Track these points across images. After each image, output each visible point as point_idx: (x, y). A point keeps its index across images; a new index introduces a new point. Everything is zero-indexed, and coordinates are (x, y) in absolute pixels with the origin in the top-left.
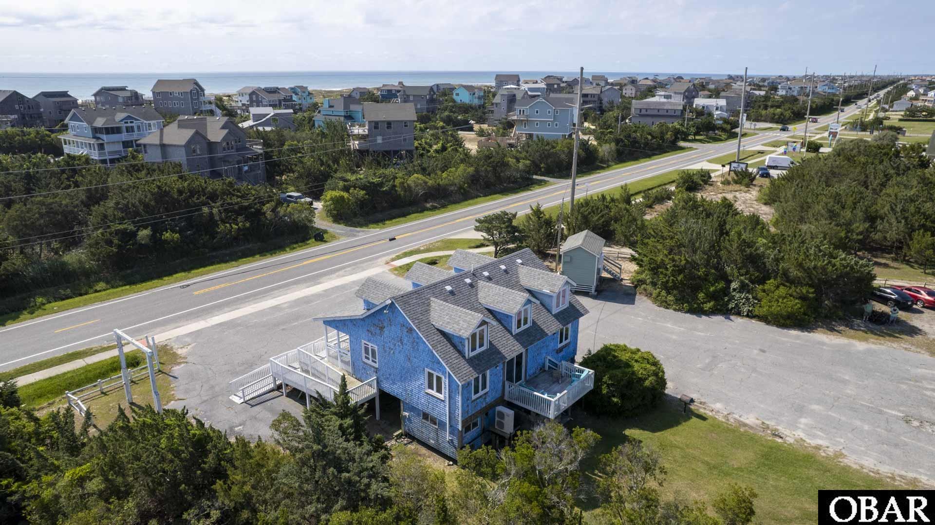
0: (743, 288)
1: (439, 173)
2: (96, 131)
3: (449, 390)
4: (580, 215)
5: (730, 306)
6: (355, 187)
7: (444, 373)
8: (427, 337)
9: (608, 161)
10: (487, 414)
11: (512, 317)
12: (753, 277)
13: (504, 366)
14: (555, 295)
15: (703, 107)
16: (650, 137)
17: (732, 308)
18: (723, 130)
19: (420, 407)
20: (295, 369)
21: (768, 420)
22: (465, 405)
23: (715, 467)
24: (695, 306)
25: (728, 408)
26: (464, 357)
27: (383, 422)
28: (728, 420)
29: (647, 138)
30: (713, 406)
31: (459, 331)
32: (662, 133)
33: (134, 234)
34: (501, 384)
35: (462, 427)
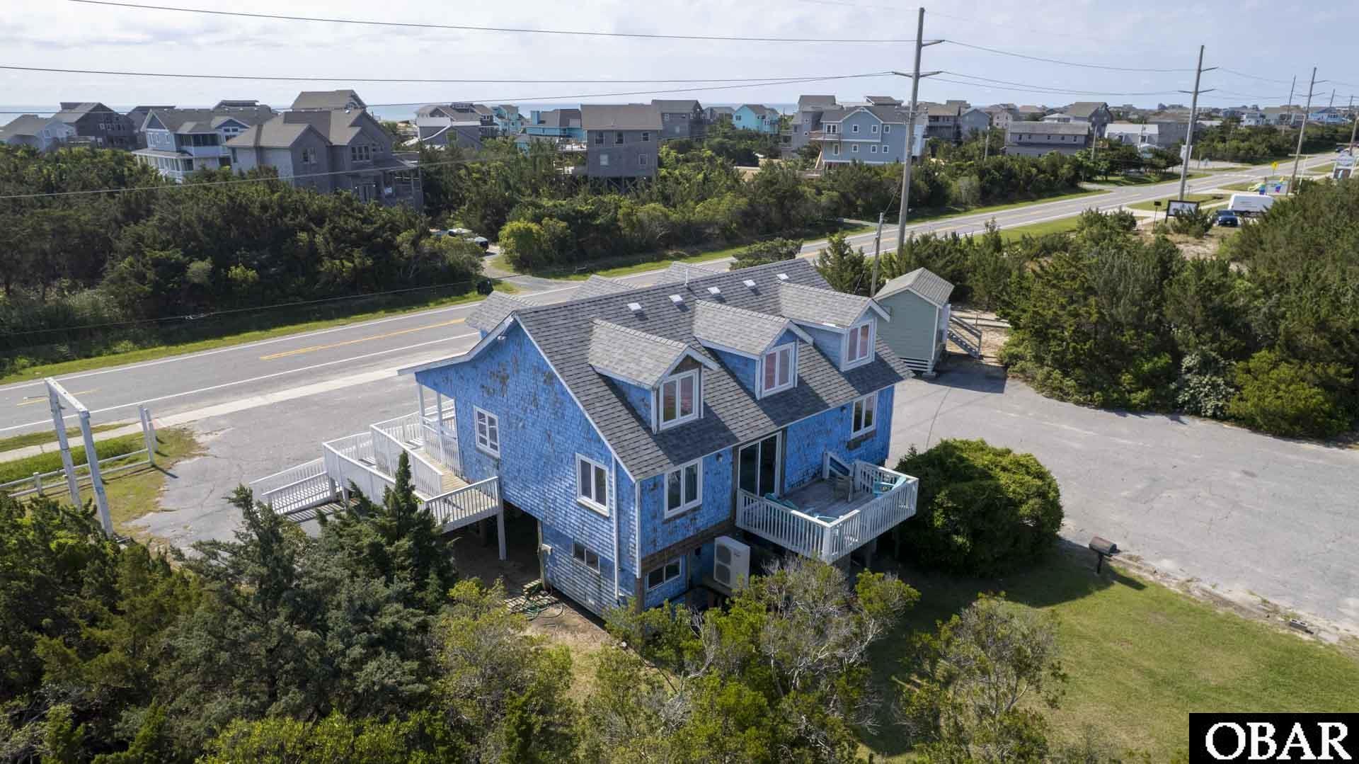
0: (1206, 365)
1: (691, 203)
2: (181, 140)
3: (618, 495)
4: (914, 257)
5: (1180, 399)
6: (551, 217)
7: (608, 460)
8: (575, 386)
9: (966, 203)
10: (698, 552)
11: (755, 361)
12: (1226, 347)
13: (735, 457)
14: (845, 331)
15: (1121, 137)
16: (1034, 170)
17: (1184, 402)
18: (1153, 166)
19: (569, 533)
20: (370, 464)
21: (1275, 596)
22: (649, 527)
23: (1166, 682)
24: (1115, 395)
25: (1186, 569)
26: (648, 429)
27: (512, 564)
28: (1189, 591)
29: (1030, 171)
30: (1156, 565)
31: (638, 376)
32: (1054, 165)
33: (181, 268)
34: (728, 495)
35: (643, 572)
